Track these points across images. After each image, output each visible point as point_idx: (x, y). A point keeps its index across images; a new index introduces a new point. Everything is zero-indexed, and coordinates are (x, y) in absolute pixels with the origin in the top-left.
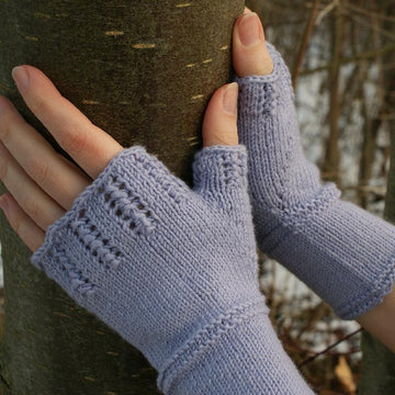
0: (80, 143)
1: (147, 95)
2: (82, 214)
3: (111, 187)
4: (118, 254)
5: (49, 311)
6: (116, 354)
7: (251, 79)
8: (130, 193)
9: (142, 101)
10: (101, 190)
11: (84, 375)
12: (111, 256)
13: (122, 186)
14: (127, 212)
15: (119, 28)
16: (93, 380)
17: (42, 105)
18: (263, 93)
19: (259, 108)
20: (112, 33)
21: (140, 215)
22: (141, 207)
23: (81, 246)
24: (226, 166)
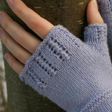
0: (37, 25)
1: (60, 3)
2: (40, 54)
3: (51, 42)
4: (55, 70)
9: (59, 6)
10: (47, 43)
12: (53, 71)
13: (56, 41)
14: (58, 52)
17: (20, 12)
21: (63, 52)
22: (64, 49)
23: (40, 68)
24: (98, 32)
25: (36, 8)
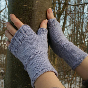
1: (30, 17)
4: (21, 42)
5: (11, 62)
6: (22, 70)
7: (50, 19)
8: (24, 31)
9: (29, 18)
10: (20, 31)
11: (16, 75)
13: (23, 30)
14: (23, 34)
15: (26, 5)
16: (17, 76)
17: (12, 19)
18: (53, 22)
19: (53, 24)
20: (25, 5)
22: (26, 33)
23: (16, 42)
24: (43, 31)
25: (20, 18)
